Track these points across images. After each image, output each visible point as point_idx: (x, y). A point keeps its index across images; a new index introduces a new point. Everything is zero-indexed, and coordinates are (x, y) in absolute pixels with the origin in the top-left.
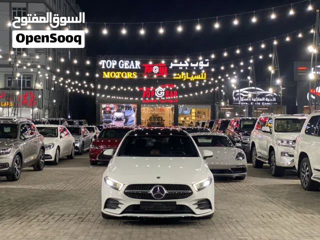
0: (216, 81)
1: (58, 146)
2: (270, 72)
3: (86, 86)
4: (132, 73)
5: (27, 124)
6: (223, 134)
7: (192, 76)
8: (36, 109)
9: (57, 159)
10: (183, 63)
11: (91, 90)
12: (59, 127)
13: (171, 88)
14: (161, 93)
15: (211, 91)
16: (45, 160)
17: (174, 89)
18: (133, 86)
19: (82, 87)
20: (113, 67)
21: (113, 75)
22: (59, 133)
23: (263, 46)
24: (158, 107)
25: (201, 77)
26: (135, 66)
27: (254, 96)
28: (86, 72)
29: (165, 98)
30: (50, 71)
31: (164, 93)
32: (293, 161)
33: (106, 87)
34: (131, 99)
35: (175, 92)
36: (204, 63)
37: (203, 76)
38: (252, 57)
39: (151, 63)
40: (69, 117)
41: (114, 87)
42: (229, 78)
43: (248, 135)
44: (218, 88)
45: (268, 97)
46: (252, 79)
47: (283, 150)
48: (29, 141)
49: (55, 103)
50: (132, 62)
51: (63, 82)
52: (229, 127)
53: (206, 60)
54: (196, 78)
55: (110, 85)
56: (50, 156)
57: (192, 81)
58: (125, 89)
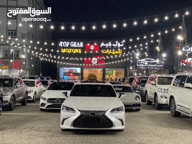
0: (127, 55)
1: (35, 92)
2: (157, 50)
3: (51, 57)
4: (78, 49)
5: (18, 79)
6: (129, 86)
7: (114, 52)
8: (22, 70)
9: (35, 99)
10: (108, 44)
11: (54, 59)
12: (36, 81)
13: (101, 59)
14: (95, 61)
15: (124, 60)
16: (28, 99)
17: (103, 59)
18: (79, 58)
19: (49, 58)
20: (67, 46)
21: (67, 50)
22: (36, 84)
23: (152, 36)
24: (93, 69)
25: (119, 52)
26: (80, 46)
28: (52, 49)
29: (98, 65)
30: (30, 48)
31: (97, 61)
32: (167, 101)
33: (63, 58)
34: (78, 65)
35: (103, 61)
36: (120, 44)
38: (147, 41)
40: (41, 75)
41: (68, 58)
42: (135, 53)
43: (144, 86)
44: (128, 59)
46: (148, 54)
47: (162, 95)
48: (19, 89)
49: (33, 67)
50: (78, 43)
51: (38, 55)
52: (134, 81)
53: (122, 42)
54: (115, 52)
55: (65, 57)
56: (31, 97)
57: (114, 54)
58: (74, 59)
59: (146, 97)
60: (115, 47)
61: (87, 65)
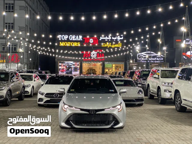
0: (127, 48)
1: (33, 86)
2: (159, 43)
3: (50, 50)
4: (77, 43)
5: (14, 73)
6: (131, 79)
7: (113, 45)
8: (19, 64)
9: (32, 94)
10: (108, 37)
11: (52, 53)
12: (33, 75)
13: (100, 52)
14: (95, 55)
15: (124, 54)
16: (25, 94)
17: (102, 52)
18: (78, 51)
19: (47, 51)
20: (66, 39)
21: (66, 44)
22: (33, 78)
23: (154, 27)
24: (93, 63)
25: (118, 45)
26: (79, 39)
27: (150, 57)
28: (50, 42)
29: (97, 58)
30: (28, 41)
31: (96, 55)
32: (171, 95)
33: (62, 51)
34: (77, 58)
35: (102, 54)
36: (120, 37)
37: (119, 45)
38: (148, 33)
39: (88, 37)
40: (39, 69)
41: (66, 51)
42: (135, 46)
43: (145, 80)
44: (128, 52)
45: (158, 58)
46: (148, 47)
47: (165, 89)
48: (15, 83)
49: (31, 61)
50: (77, 36)
51: (36, 48)
52: (135, 75)
53: (121, 35)
54: (115, 46)
55: (64, 50)
56: (28, 92)
57: (113, 48)
58: (73, 53)
59: (149, 91)
60: (115, 40)
61: (86, 58)
